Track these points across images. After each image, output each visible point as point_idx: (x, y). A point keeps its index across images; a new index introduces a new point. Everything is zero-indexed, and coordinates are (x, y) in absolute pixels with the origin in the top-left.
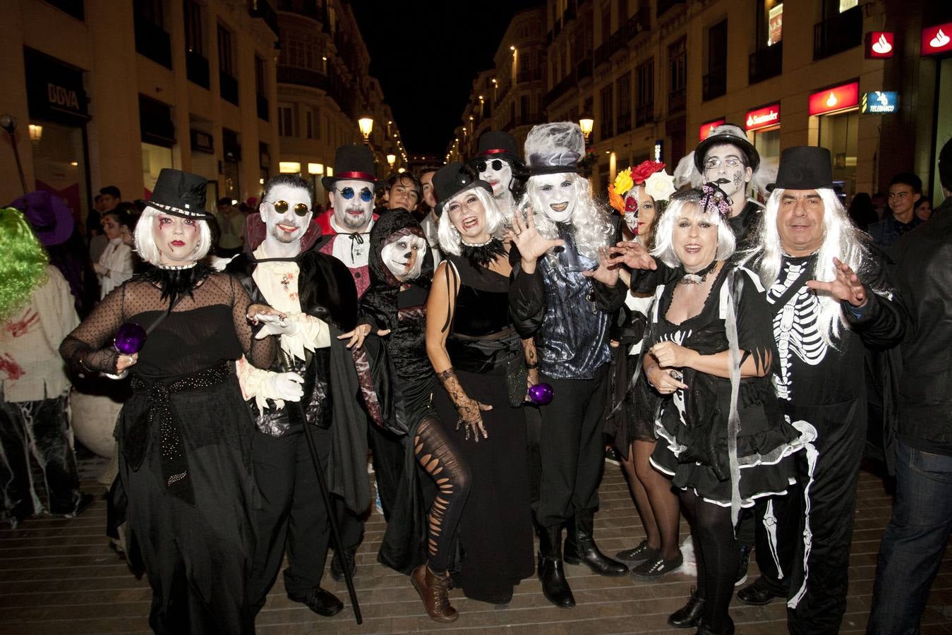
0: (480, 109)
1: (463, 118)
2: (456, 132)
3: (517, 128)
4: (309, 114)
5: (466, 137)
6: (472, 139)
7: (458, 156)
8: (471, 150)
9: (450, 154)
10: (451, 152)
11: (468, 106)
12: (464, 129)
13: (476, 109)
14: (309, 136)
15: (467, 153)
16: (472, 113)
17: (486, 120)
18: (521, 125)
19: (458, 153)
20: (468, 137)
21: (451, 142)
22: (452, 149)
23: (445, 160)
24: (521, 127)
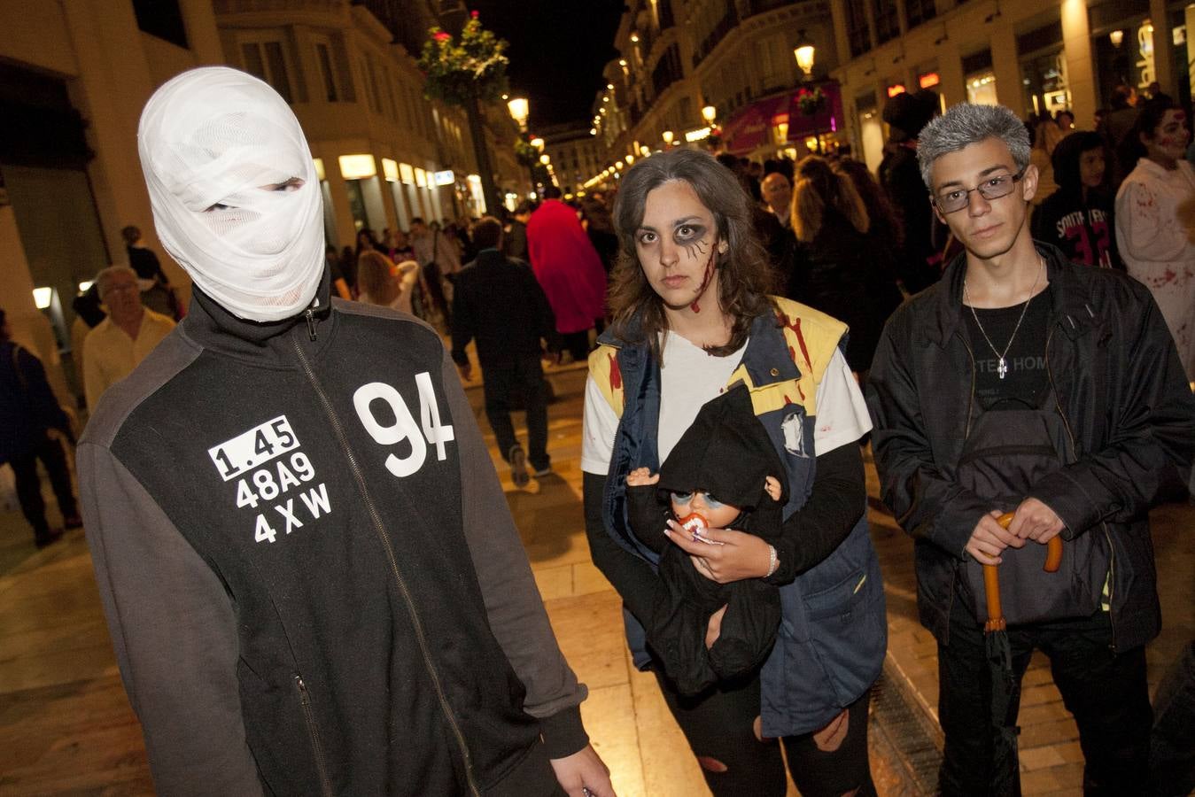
0: (650, 16)
1: (617, 44)
2: (606, 73)
3: (744, 24)
4: (322, 48)
5: (629, 76)
6: (641, 75)
7: (617, 114)
8: (644, 96)
9: (600, 114)
10: (602, 110)
11: (625, 18)
12: (623, 63)
13: (642, 18)
14: (332, 98)
15: (635, 104)
16: (633, 28)
17: (666, 33)
18: (749, 16)
19: (616, 110)
20: (632, 76)
21: (599, 94)
22: (602, 104)
23: (594, 126)
24: (753, 19)
